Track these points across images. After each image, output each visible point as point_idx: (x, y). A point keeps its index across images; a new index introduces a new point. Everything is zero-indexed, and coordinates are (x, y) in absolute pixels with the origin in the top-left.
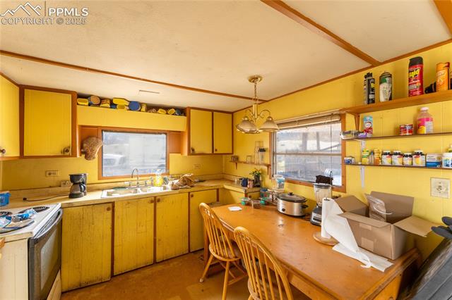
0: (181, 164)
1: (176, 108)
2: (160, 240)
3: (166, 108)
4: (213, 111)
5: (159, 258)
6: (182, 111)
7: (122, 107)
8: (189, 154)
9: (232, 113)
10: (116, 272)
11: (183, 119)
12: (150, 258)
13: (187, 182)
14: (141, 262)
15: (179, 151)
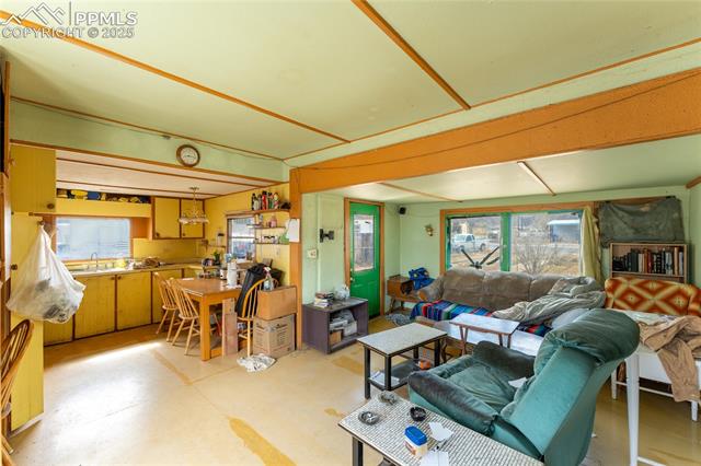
0: (145, 248)
1: (138, 196)
2: (121, 311)
3: (128, 197)
4: (180, 199)
5: (120, 326)
6: (146, 199)
7: (81, 197)
8: (154, 238)
9: (203, 200)
10: (77, 336)
11: (147, 206)
12: (111, 326)
13: (150, 263)
14: (102, 328)
15: (145, 236)
